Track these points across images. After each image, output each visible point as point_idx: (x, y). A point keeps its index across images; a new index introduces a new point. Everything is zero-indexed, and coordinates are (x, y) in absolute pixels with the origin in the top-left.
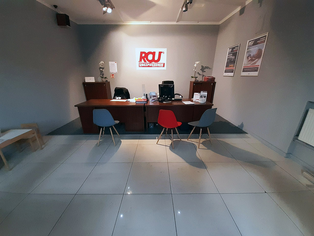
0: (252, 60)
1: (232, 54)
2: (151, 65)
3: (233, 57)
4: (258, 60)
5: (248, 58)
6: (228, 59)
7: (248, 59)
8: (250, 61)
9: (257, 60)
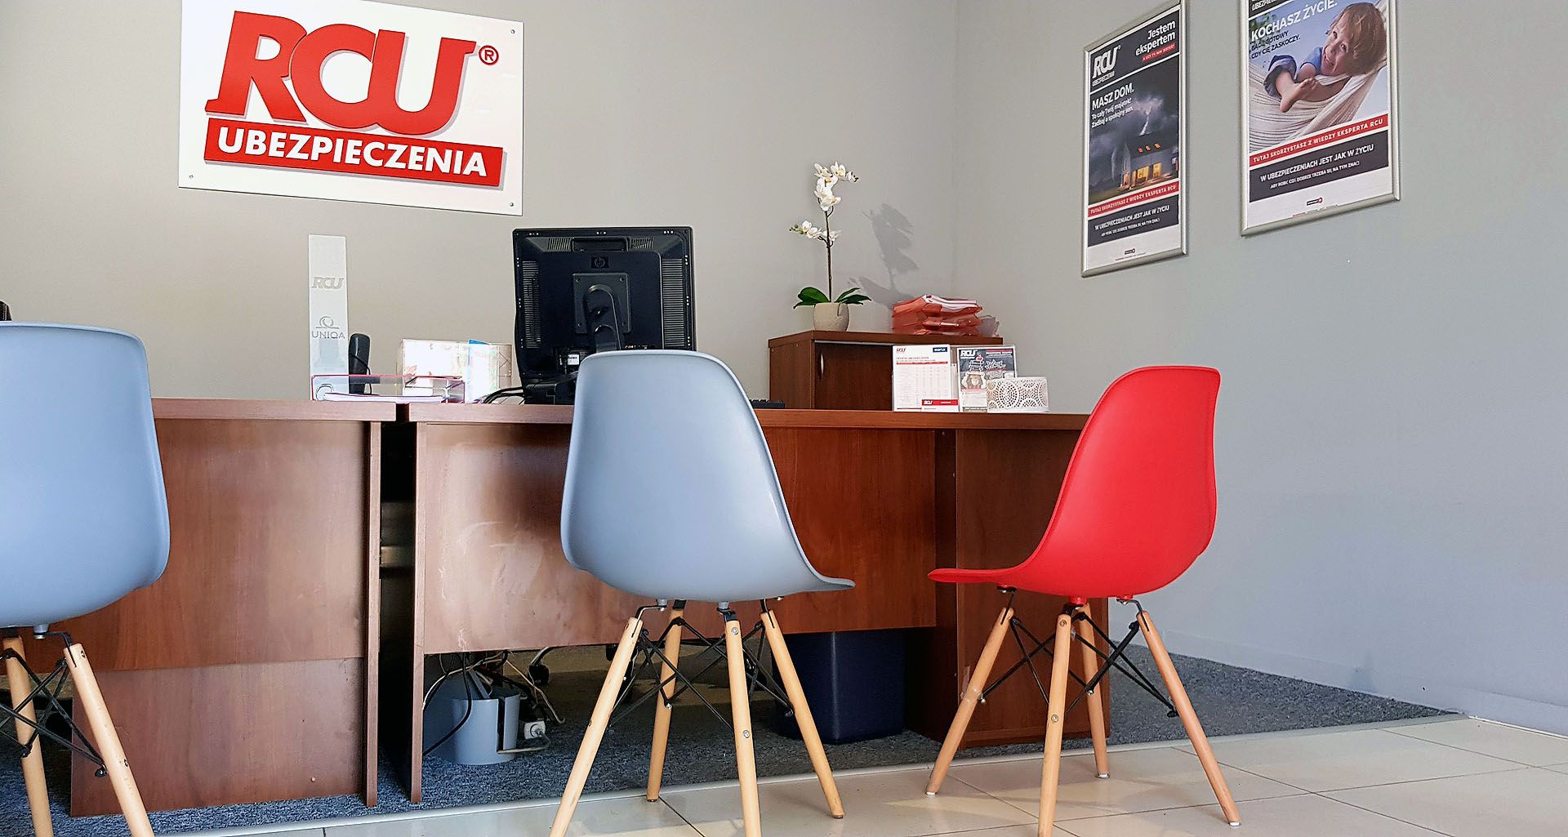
0: (1312, 94)
1: (1129, 89)
2: (351, 151)
3: (1150, 106)
4: (1368, 81)
5: (1271, 84)
6: (1095, 132)
7: (1276, 94)
8: (1298, 104)
9: (1355, 82)
